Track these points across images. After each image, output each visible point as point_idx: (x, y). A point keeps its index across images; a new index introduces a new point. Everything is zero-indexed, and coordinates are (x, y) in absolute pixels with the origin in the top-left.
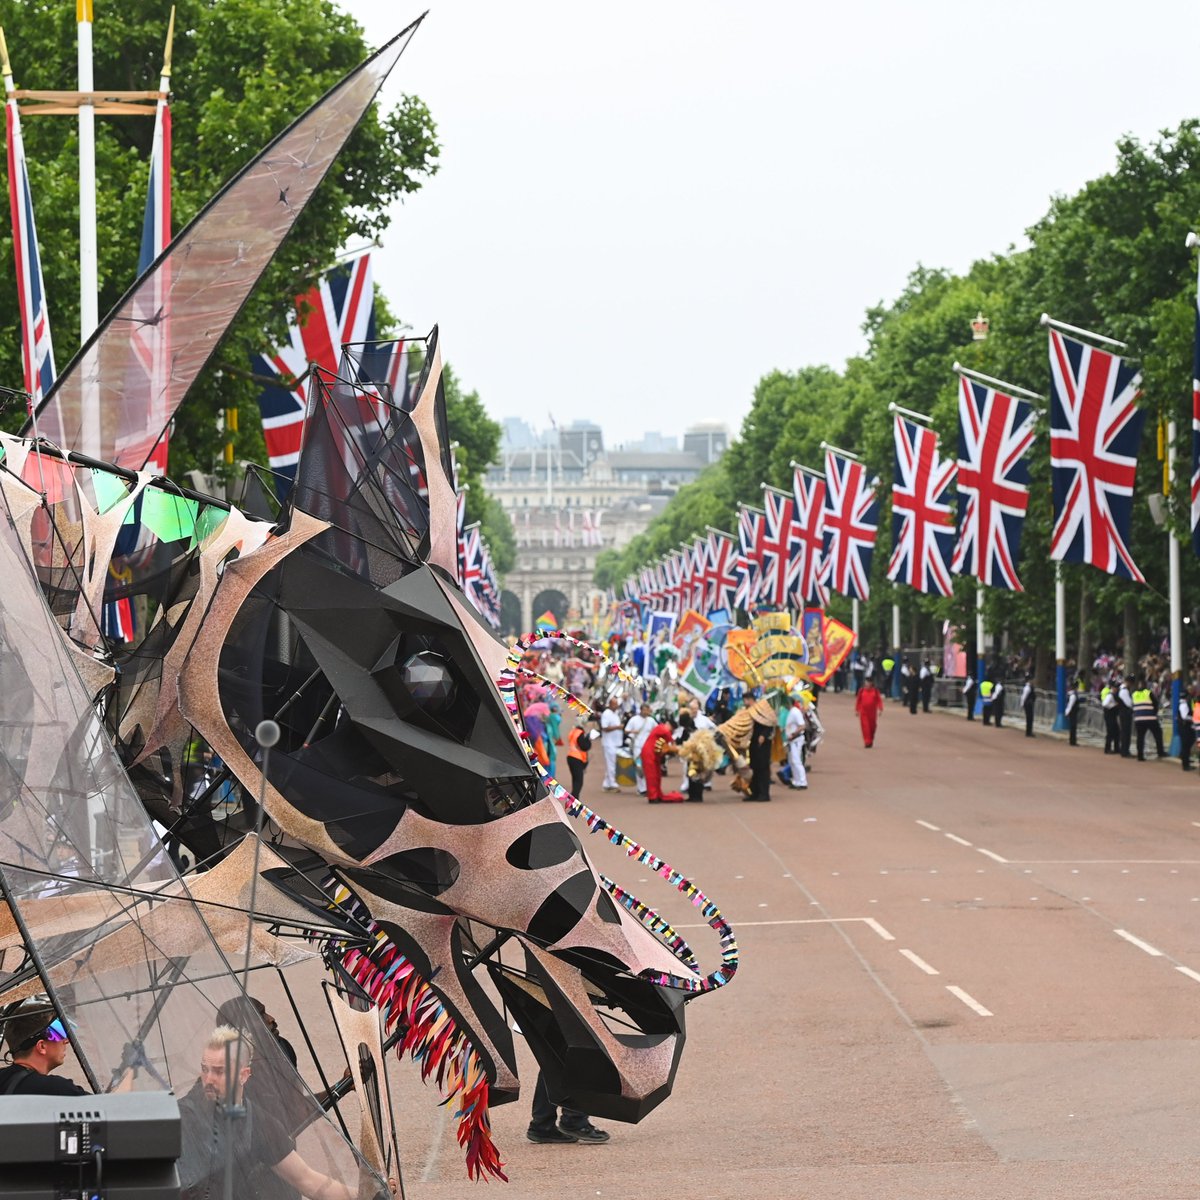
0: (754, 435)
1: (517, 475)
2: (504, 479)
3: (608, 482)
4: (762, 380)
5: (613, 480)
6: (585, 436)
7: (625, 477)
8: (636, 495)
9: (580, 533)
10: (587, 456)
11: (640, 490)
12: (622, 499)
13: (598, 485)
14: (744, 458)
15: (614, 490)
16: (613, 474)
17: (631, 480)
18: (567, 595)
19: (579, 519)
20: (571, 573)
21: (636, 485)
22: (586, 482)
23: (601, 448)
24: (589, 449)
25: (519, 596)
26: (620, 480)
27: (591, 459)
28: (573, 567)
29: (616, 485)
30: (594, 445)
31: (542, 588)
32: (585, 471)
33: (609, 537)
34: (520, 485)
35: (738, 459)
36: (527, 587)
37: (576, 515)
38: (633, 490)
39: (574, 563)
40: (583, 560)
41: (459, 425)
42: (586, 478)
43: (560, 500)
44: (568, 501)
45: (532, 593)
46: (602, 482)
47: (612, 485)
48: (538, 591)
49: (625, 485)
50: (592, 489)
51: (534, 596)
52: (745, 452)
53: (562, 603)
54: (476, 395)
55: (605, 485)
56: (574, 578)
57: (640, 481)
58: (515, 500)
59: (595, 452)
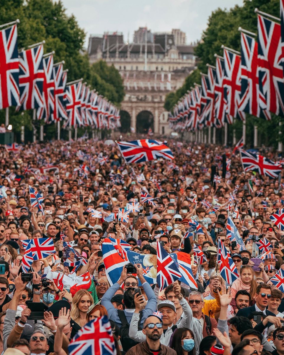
0: (207, 39)
1: (133, 55)
2: (127, 57)
3: (176, 59)
4: (213, 14)
5: (179, 59)
6: (166, 37)
7: (185, 57)
8: (190, 66)
9: (160, 84)
10: (167, 47)
11: (191, 64)
12: (182, 67)
13: (172, 61)
14: (203, 51)
15: (179, 63)
16: (179, 56)
17: (188, 58)
18: (153, 113)
19: (159, 77)
20: (154, 103)
21: (190, 61)
22: (167, 59)
23: (173, 44)
24: (168, 44)
25: (130, 113)
26: (183, 59)
27: (169, 48)
28: (156, 100)
29: (181, 61)
30: (170, 42)
31: (141, 109)
32: (166, 54)
33: (173, 86)
34: (135, 60)
35: (200, 51)
36: (134, 109)
37: (158, 75)
38: (189, 63)
39: (156, 98)
40: (161, 97)
41: (65, 31)
42: (166, 57)
43: (153, 68)
44: (157, 68)
45: (136, 112)
46: (173, 59)
47: (178, 61)
48: (139, 111)
49: (185, 61)
50: (168, 63)
51: (137, 113)
52: (203, 47)
53: (151, 117)
54: (73, 17)
55: (175, 61)
56: (156, 105)
57: (192, 59)
58: (132, 67)
59: (171, 45)
